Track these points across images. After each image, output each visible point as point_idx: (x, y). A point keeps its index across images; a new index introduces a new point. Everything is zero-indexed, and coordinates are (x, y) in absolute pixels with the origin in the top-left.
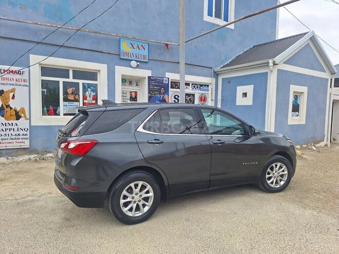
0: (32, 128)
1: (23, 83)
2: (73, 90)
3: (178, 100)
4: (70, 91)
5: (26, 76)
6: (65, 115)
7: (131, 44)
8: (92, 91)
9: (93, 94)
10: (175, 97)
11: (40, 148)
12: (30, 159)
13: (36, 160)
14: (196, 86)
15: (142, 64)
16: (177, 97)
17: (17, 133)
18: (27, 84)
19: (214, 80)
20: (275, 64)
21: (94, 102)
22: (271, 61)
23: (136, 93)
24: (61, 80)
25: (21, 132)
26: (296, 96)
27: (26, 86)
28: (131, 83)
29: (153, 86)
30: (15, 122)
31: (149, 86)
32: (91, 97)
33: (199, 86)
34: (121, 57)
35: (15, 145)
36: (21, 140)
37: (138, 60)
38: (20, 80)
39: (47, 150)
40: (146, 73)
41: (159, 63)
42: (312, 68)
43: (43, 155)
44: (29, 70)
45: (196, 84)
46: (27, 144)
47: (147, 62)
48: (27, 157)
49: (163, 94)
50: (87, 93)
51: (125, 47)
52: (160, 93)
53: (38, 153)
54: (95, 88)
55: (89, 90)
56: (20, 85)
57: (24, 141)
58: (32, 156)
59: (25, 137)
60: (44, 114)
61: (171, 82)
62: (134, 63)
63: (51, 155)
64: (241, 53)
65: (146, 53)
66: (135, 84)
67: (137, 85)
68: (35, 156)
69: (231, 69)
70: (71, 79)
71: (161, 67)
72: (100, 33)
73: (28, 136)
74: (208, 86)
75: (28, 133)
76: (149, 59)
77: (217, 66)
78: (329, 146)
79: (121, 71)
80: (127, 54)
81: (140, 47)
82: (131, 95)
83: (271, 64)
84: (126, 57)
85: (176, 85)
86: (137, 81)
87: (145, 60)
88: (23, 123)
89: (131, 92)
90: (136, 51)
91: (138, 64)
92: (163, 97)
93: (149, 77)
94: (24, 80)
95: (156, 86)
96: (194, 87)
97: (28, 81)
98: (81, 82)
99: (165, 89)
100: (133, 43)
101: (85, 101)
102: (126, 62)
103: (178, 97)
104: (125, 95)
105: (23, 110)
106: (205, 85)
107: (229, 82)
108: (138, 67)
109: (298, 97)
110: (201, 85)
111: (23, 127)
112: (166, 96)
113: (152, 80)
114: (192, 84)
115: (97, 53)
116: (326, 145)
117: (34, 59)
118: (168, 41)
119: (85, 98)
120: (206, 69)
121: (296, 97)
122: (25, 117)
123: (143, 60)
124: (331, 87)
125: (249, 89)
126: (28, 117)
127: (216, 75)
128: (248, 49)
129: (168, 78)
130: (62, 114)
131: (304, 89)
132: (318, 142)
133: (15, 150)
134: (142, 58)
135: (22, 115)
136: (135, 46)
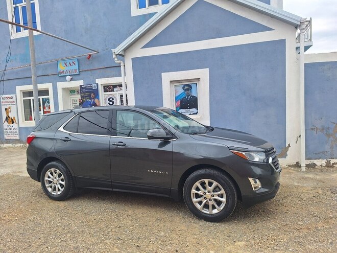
0: (20, 129)
1: (13, 103)
3: (113, 103)
5: (14, 99)
10: (109, 100)
12: (20, 146)
13: (23, 147)
16: (111, 99)
17: (13, 131)
24: (31, 99)
25: (15, 131)
27: (15, 104)
28: (78, 92)
29: (84, 93)
30: (12, 125)
32: (48, 107)
34: (59, 75)
35: (13, 138)
37: (73, 74)
40: (79, 83)
41: (89, 72)
44: (16, 95)
46: (17, 137)
49: (94, 99)
50: (45, 105)
51: (61, 67)
52: (91, 99)
55: (46, 102)
56: (12, 105)
57: (16, 135)
61: (104, 87)
62: (68, 78)
65: (76, 67)
71: (91, 75)
73: (18, 133)
75: (18, 131)
76: (80, 72)
79: (61, 85)
80: (63, 72)
81: (71, 63)
85: (109, 89)
86: (72, 91)
87: (76, 73)
88: (15, 125)
89: (79, 100)
90: (69, 68)
91: (71, 77)
93: (81, 86)
94: (14, 101)
95: (87, 92)
97: (16, 102)
98: (41, 97)
100: (66, 62)
102: (63, 78)
103: (113, 99)
104: (75, 102)
108: (71, 80)
109: (192, 86)
111: (15, 128)
112: (96, 100)
113: (83, 88)
115: (46, 77)
123: (74, 74)
129: (97, 84)
130: (33, 119)
134: (74, 71)
135: (15, 121)
136: (68, 64)
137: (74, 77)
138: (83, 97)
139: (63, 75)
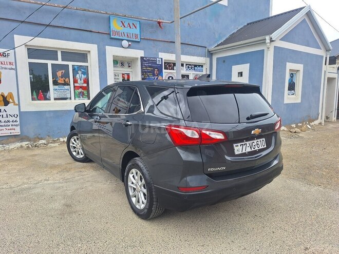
0: (22, 114)
1: (9, 66)
2: (62, 72)
4: (59, 73)
5: (11, 59)
6: (55, 99)
7: (122, 22)
8: (83, 73)
9: (84, 77)
11: (32, 135)
12: (22, 147)
13: (28, 147)
14: (190, 66)
15: (133, 44)
17: (7, 119)
18: (14, 67)
19: (208, 59)
20: (271, 41)
21: (85, 85)
22: (267, 38)
23: (128, 75)
24: (50, 63)
25: (11, 119)
26: (292, 74)
27: (12, 69)
28: (122, 64)
29: (146, 67)
31: (142, 67)
32: (82, 80)
33: (193, 66)
34: (112, 37)
35: (5, 132)
36: (11, 127)
37: (132, 39)
38: (6, 63)
39: (39, 137)
40: (138, 54)
41: (151, 42)
42: (308, 45)
43: (35, 142)
44: (15, 52)
45: (190, 65)
46: (17, 131)
47: (139, 42)
48: (18, 144)
49: (157, 76)
50: (78, 76)
51: (116, 26)
52: (154, 75)
53: (30, 140)
54: (85, 71)
55: (80, 72)
56: (6, 69)
57: (14, 127)
58: (24, 144)
59: (15, 123)
60: (33, 99)
61: (165, 63)
62: (125, 43)
63: (43, 141)
64: (235, 31)
65: (137, 31)
66: (127, 65)
67: (129, 67)
68: (27, 143)
69: (226, 48)
70: (60, 62)
71: (154, 47)
72: (89, 11)
73: (18, 123)
74: (202, 66)
75: (18, 119)
76: (141, 39)
77: (211, 45)
78: (323, 124)
79: (112, 51)
80: (117, 33)
81: (131, 25)
82: (123, 77)
83: (268, 41)
84: (116, 37)
85: (170, 66)
86: (129, 62)
87: (137, 40)
89: (123, 74)
90: (127, 30)
91: (130, 43)
92: (157, 78)
93: (142, 58)
94: (11, 64)
95: (150, 67)
96: (188, 67)
97: (14, 64)
98: (70, 64)
99: (158, 71)
100: (124, 21)
101: (76, 85)
102: (117, 42)
104: (117, 77)
105: (11, 95)
106: (199, 66)
107: (224, 61)
108: (129, 46)
109: (294, 74)
110: (195, 66)
111: (12, 114)
112: (160, 78)
113: (145, 61)
114: (186, 65)
116: (320, 123)
117: (19, 40)
118: (160, 19)
119: (75, 81)
120: (200, 48)
121: (292, 76)
122: (14, 102)
123: (134, 40)
124: (325, 65)
125: (245, 68)
126: (17, 102)
127: (210, 54)
128: (242, 27)
129: (162, 59)
130: (52, 98)
131: (300, 67)
132: (313, 121)
133: (6, 138)
134: (134, 37)
135: (11, 100)
136: (126, 24)
137: (133, 45)
138: (145, 72)
139: (118, 37)
